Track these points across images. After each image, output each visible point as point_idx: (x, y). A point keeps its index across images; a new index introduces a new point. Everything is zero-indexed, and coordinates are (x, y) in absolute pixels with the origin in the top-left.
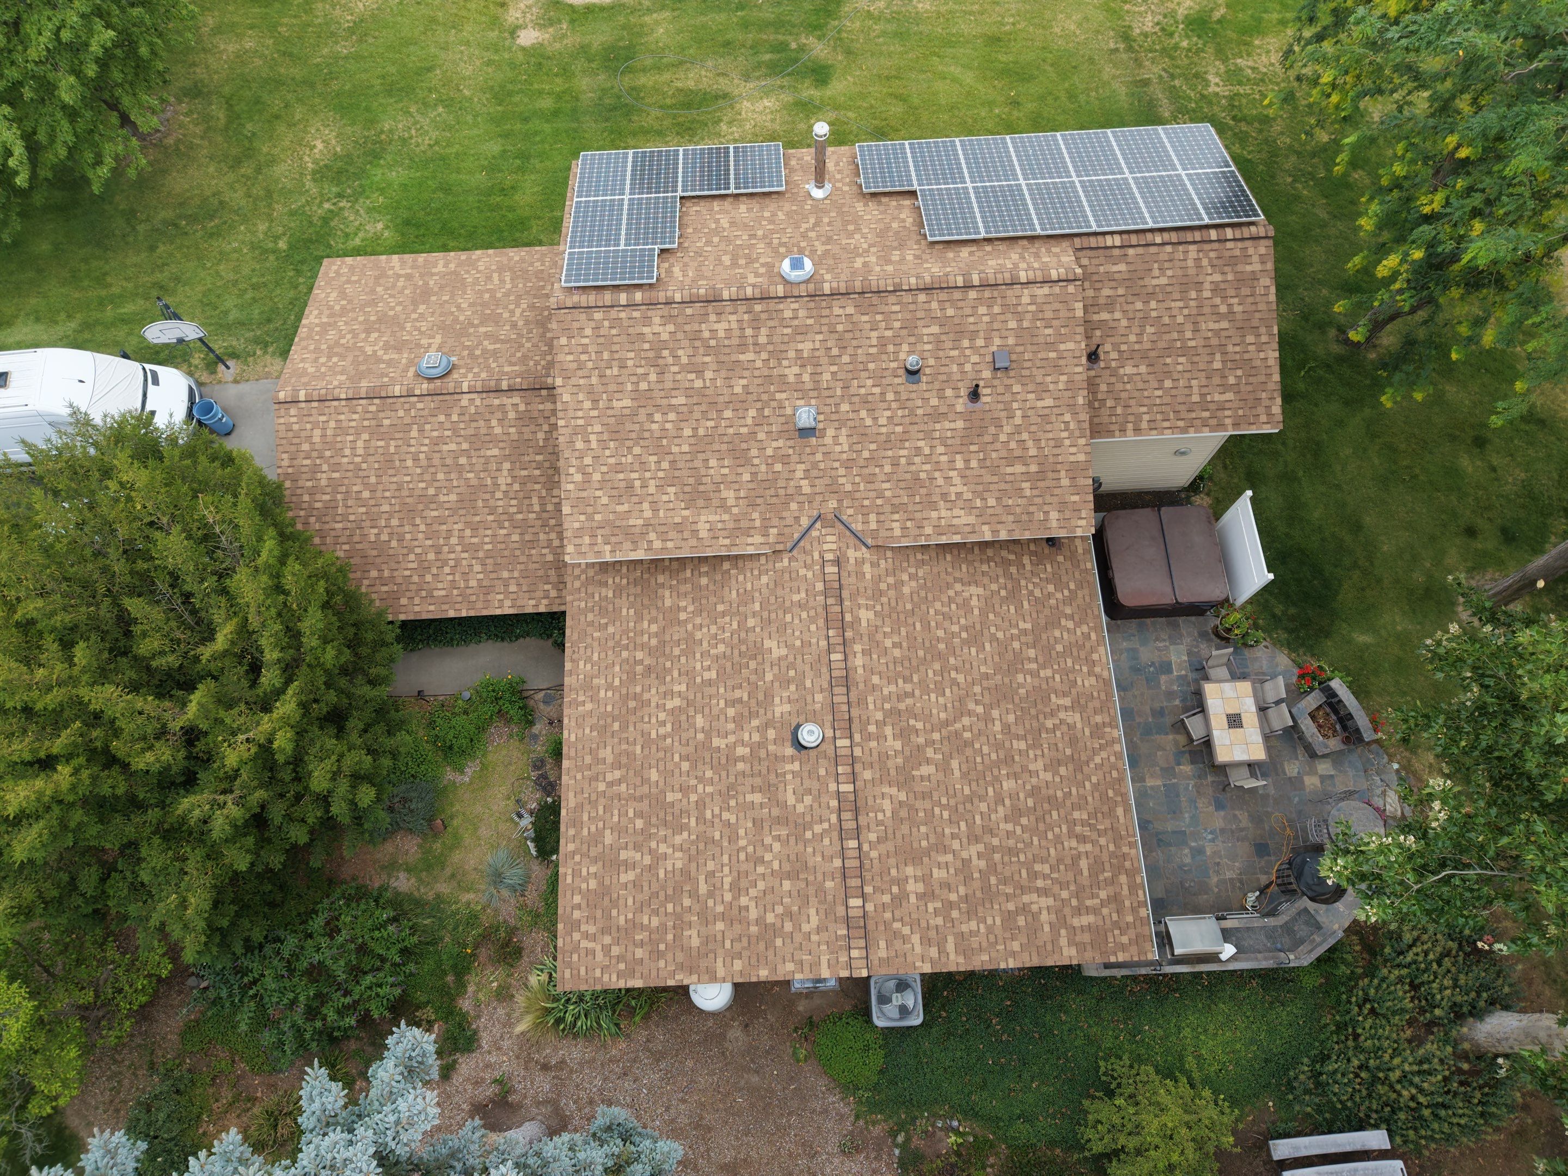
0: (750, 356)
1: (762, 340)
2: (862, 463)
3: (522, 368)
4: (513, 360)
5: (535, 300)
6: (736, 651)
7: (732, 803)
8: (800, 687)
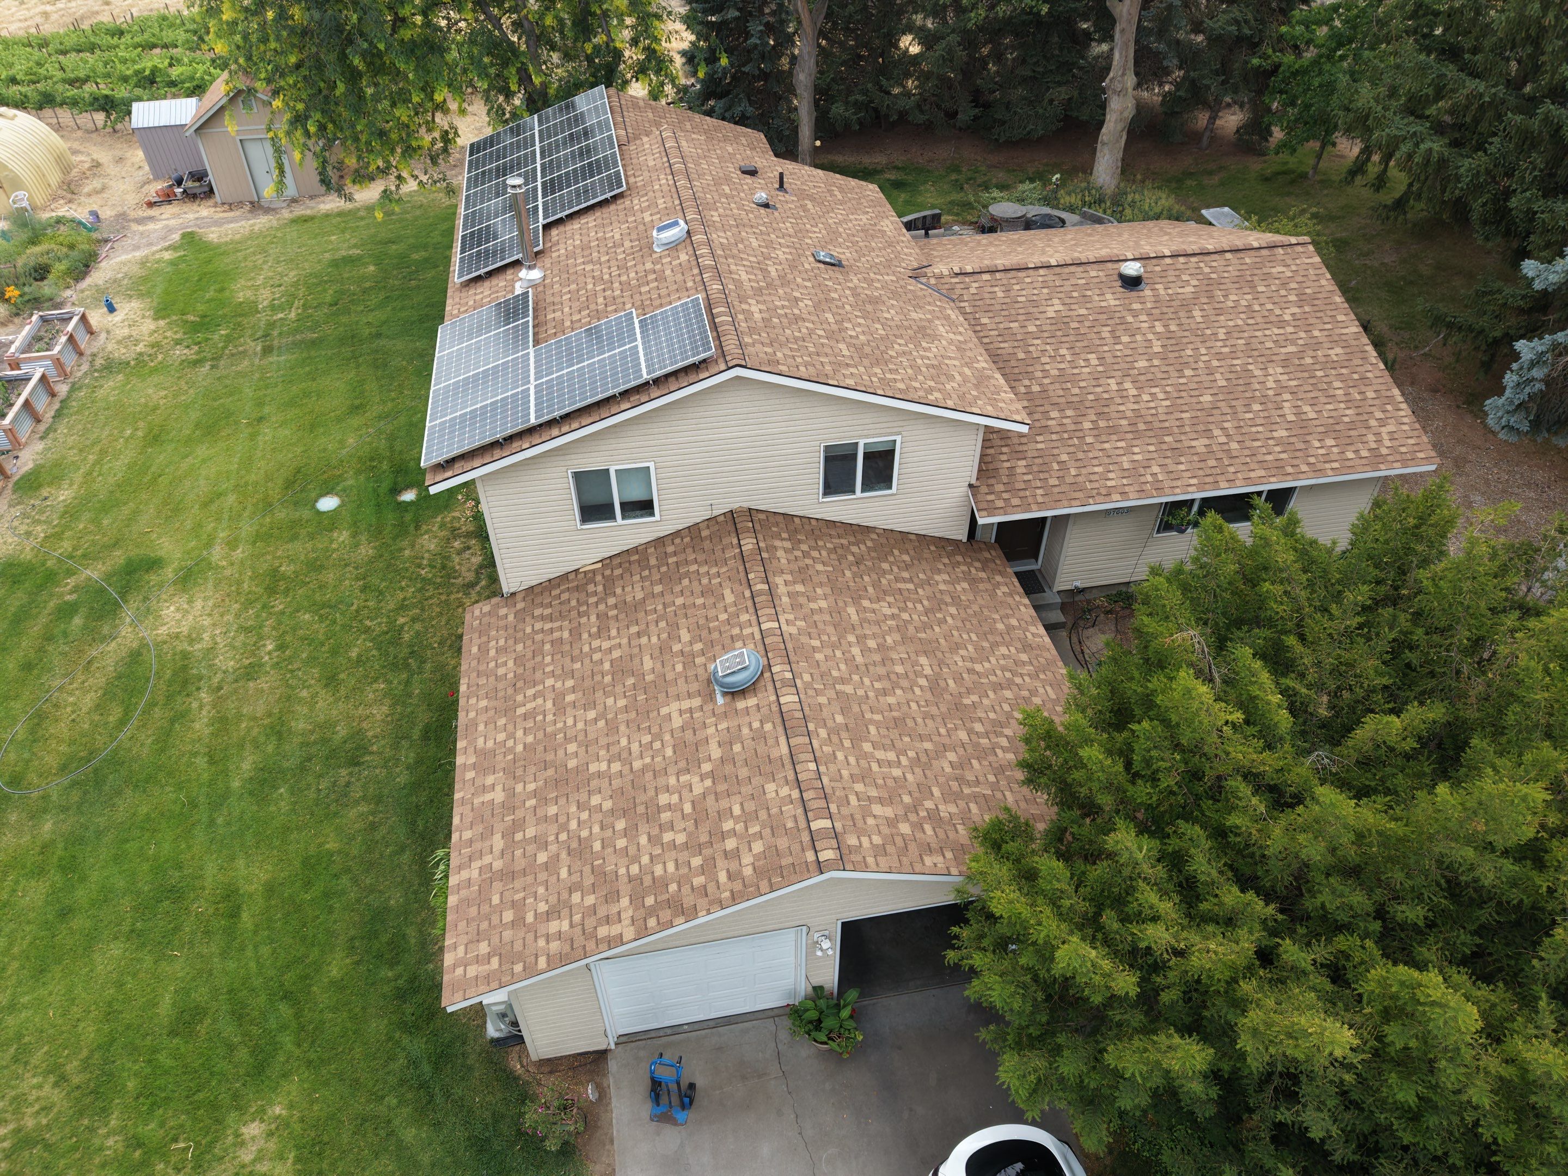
0: (772, 270)
1: (753, 259)
2: (857, 248)
3: (727, 584)
4: (712, 600)
5: (585, 636)
6: (1064, 339)
7: (1208, 332)
8: (1087, 286)
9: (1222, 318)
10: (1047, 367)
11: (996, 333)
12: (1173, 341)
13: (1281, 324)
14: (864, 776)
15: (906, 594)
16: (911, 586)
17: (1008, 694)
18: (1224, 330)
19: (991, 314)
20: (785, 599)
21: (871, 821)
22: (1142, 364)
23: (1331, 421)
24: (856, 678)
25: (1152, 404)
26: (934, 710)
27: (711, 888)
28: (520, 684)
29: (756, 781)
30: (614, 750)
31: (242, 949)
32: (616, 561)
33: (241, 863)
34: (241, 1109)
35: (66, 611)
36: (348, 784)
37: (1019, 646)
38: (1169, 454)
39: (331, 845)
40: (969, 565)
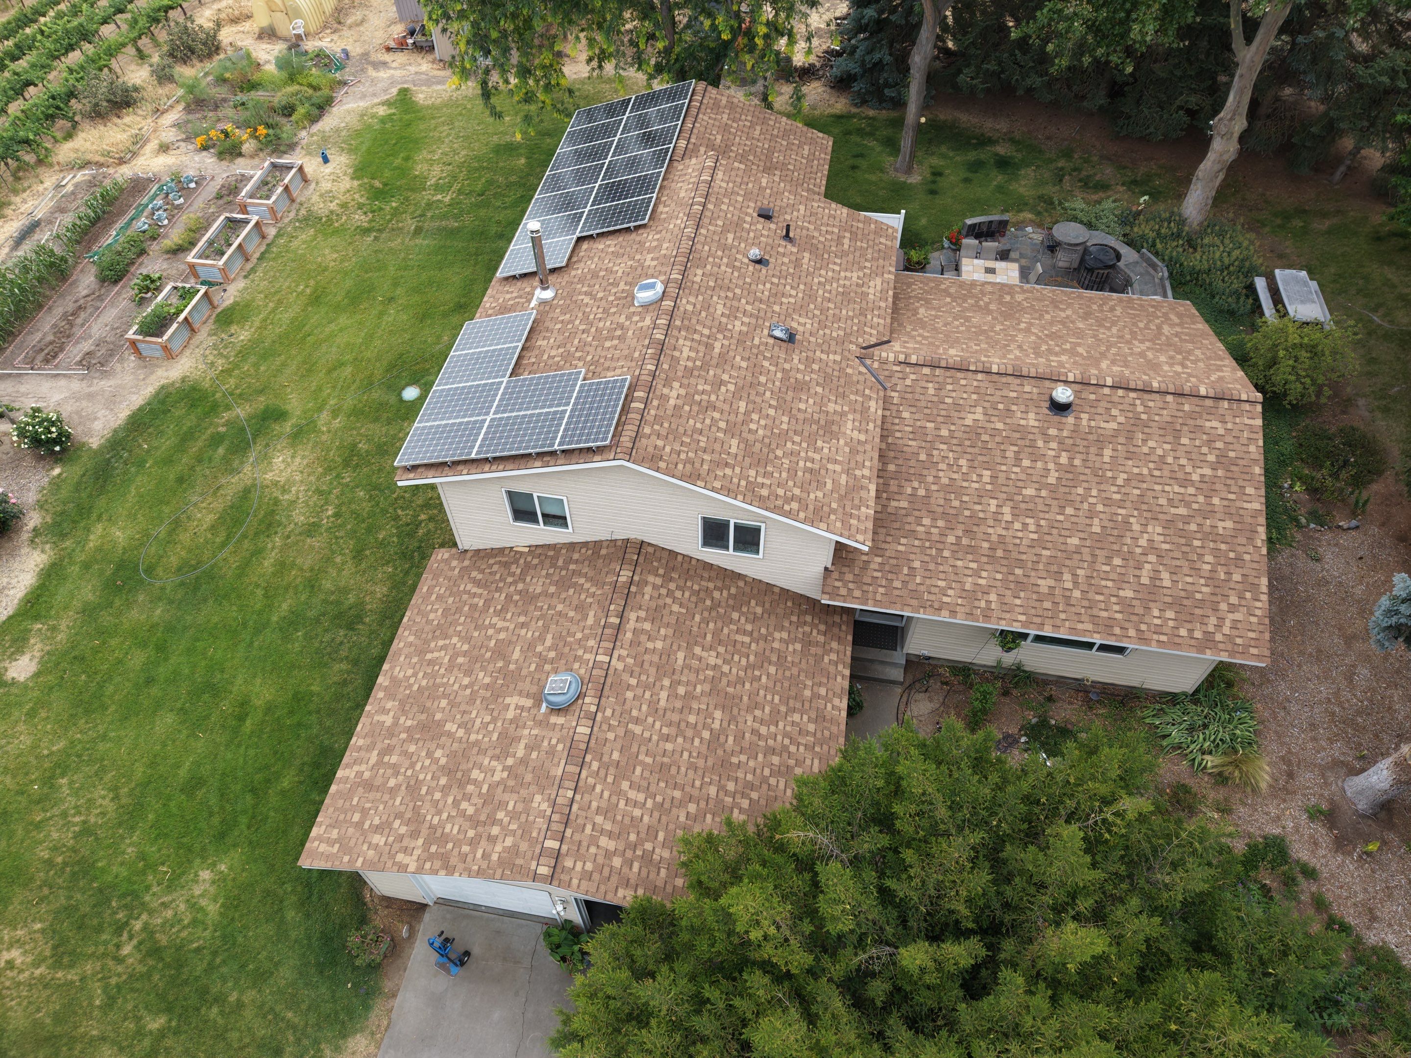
0: (718, 345)
1: (706, 332)
2: (823, 317)
3: (595, 606)
4: (579, 617)
5: (492, 610)
6: (969, 450)
7: (1109, 474)
8: (1015, 401)
9: (1130, 463)
10: (941, 474)
11: (910, 429)
12: (1070, 476)
13: (1185, 482)
14: (608, 812)
15: (738, 646)
16: (747, 639)
17: (776, 760)
18: (1125, 476)
19: (914, 410)
20: (629, 635)
21: (593, 850)
22: (1029, 492)
23: (1183, 594)
24: (650, 720)
25: (1020, 534)
26: (701, 763)
27: (470, 858)
28: (438, 633)
29: (533, 788)
30: (466, 718)
31: (239, 746)
32: (539, 551)
33: (258, 681)
34: (204, 858)
35: (216, 440)
36: (341, 643)
37: (814, 716)
38: (1012, 586)
39: (315, 688)
40: (813, 626)
